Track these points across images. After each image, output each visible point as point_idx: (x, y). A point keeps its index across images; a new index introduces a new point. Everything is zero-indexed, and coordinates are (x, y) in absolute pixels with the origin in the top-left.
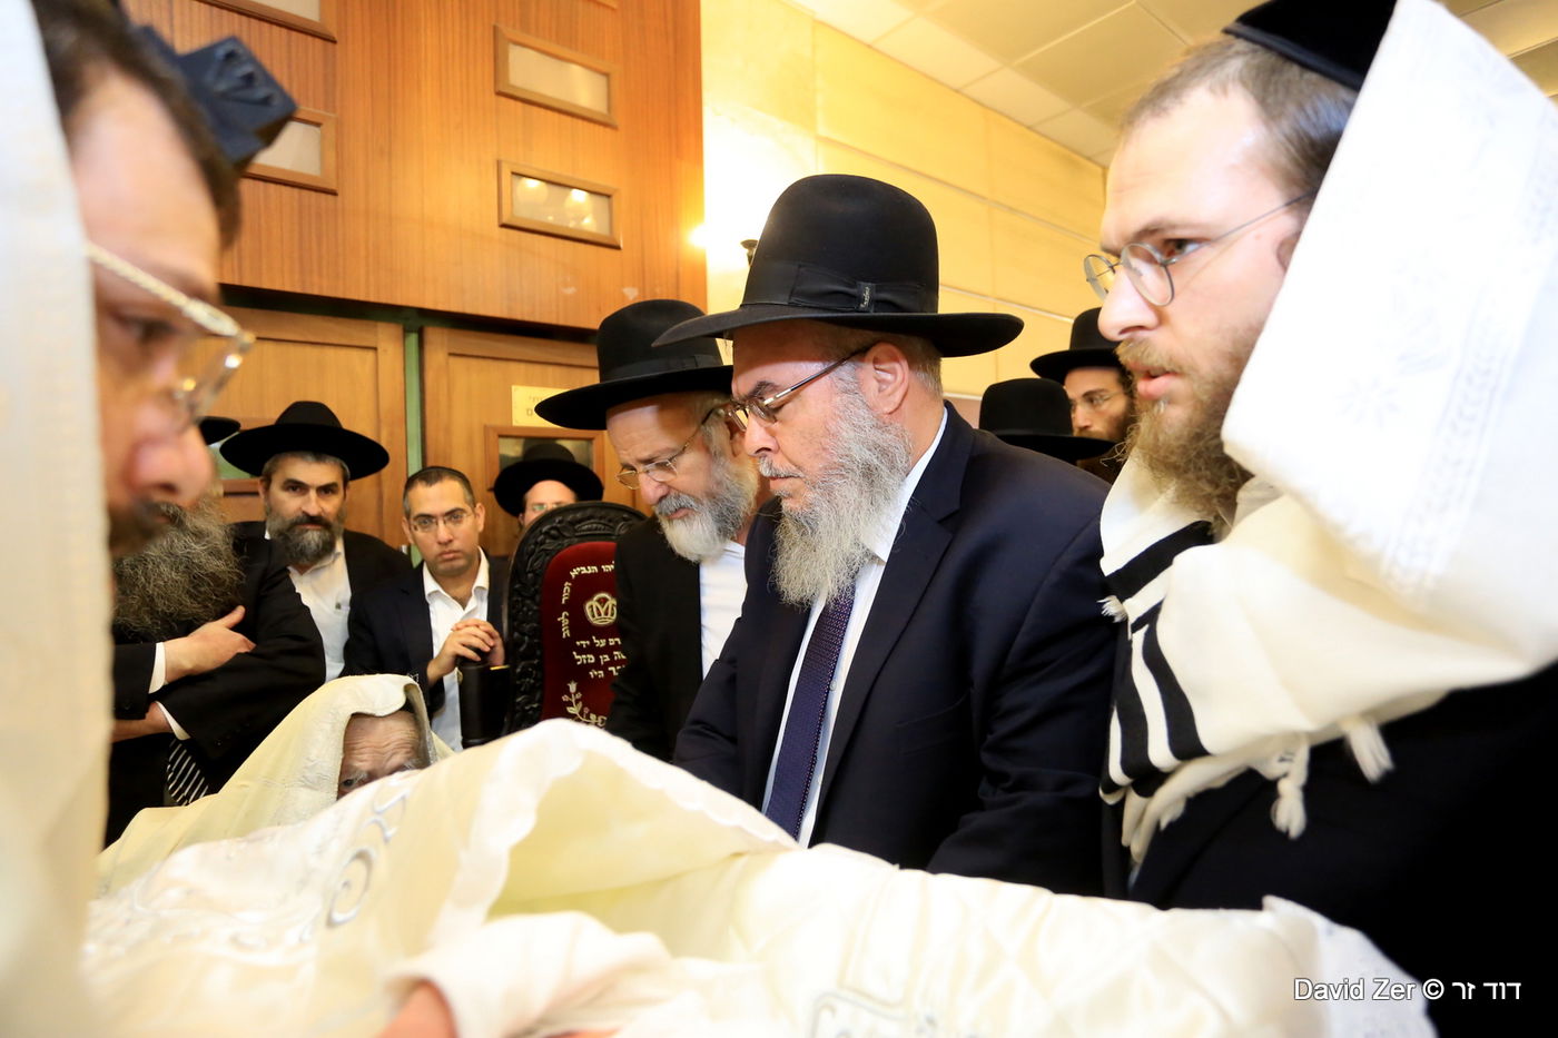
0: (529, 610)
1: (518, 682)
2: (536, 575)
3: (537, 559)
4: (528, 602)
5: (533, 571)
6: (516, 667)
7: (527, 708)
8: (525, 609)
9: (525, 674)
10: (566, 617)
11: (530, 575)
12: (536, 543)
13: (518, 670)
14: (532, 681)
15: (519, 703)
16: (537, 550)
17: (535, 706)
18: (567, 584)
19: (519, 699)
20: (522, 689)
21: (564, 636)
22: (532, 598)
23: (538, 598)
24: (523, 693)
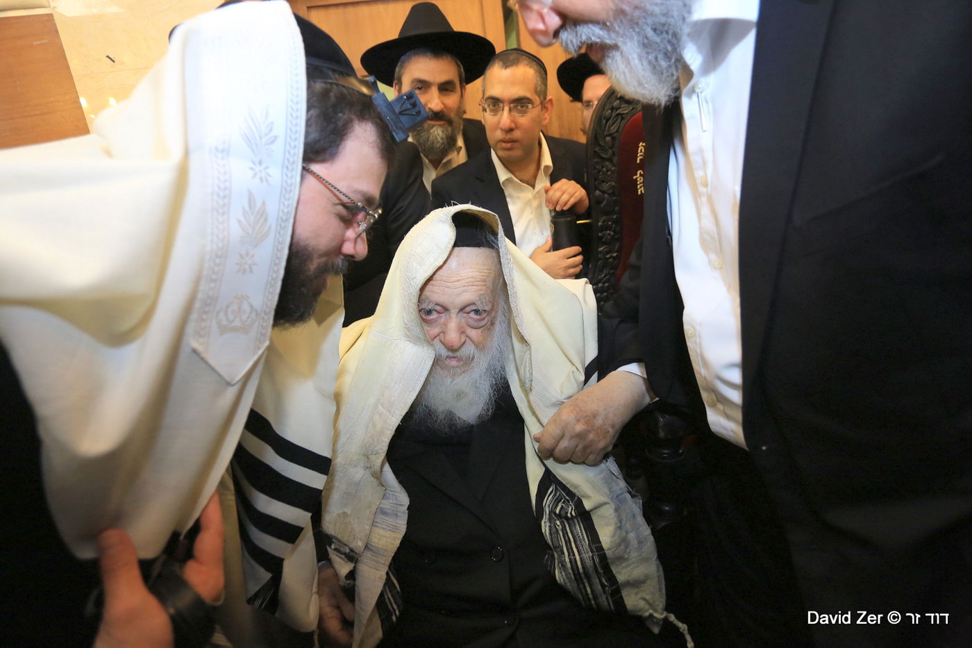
0: (608, 171)
1: (600, 234)
2: (614, 139)
3: (614, 123)
4: (607, 163)
5: (610, 135)
6: (598, 221)
7: (608, 256)
8: (604, 169)
9: (605, 228)
10: (641, 175)
11: (608, 139)
12: (612, 109)
13: (600, 224)
14: (612, 233)
15: (601, 252)
16: (614, 115)
17: (615, 255)
18: (641, 144)
19: (601, 249)
20: (604, 240)
21: (639, 193)
22: (610, 160)
23: (615, 159)
24: (604, 243)
